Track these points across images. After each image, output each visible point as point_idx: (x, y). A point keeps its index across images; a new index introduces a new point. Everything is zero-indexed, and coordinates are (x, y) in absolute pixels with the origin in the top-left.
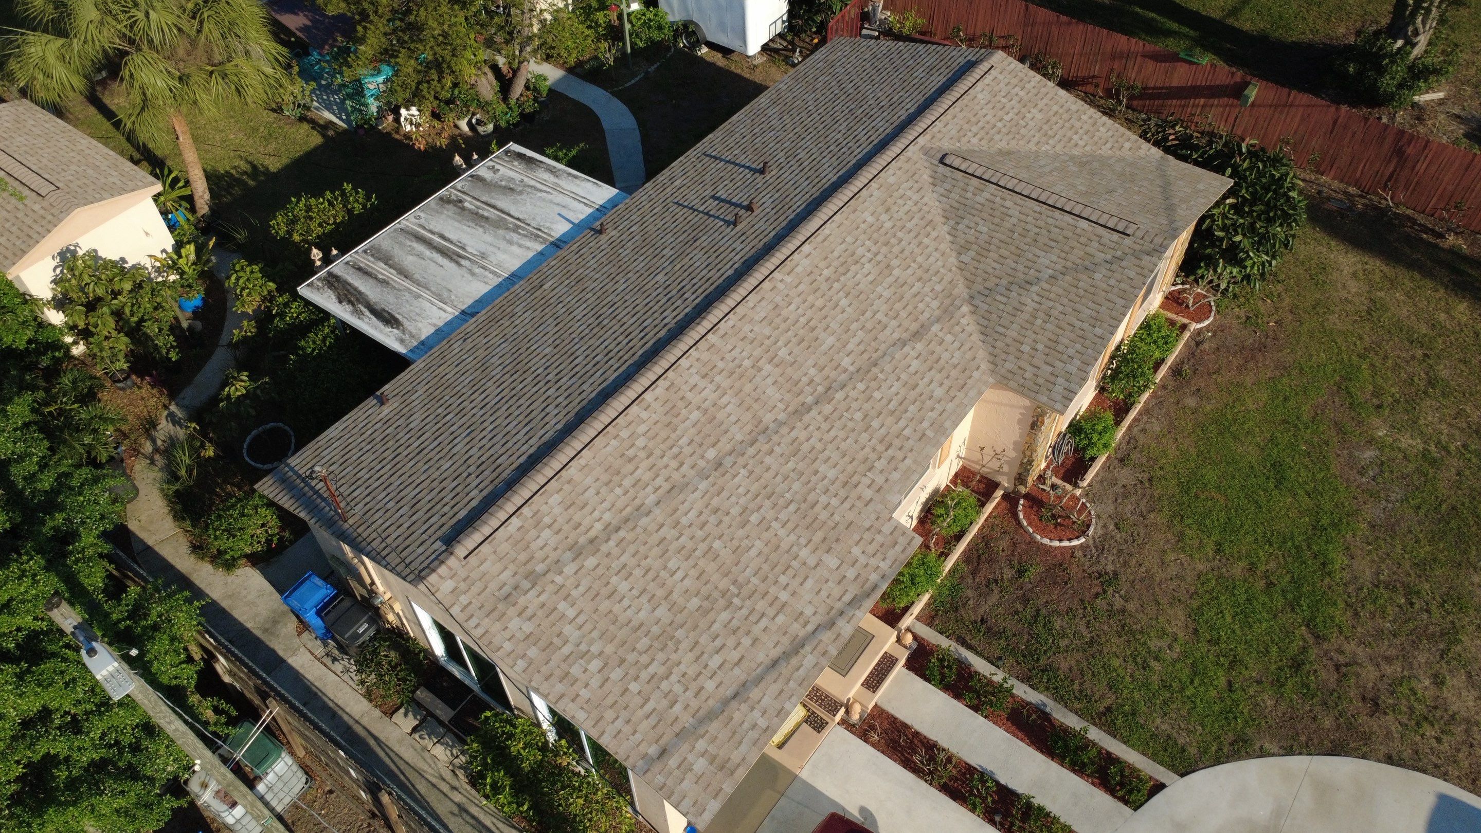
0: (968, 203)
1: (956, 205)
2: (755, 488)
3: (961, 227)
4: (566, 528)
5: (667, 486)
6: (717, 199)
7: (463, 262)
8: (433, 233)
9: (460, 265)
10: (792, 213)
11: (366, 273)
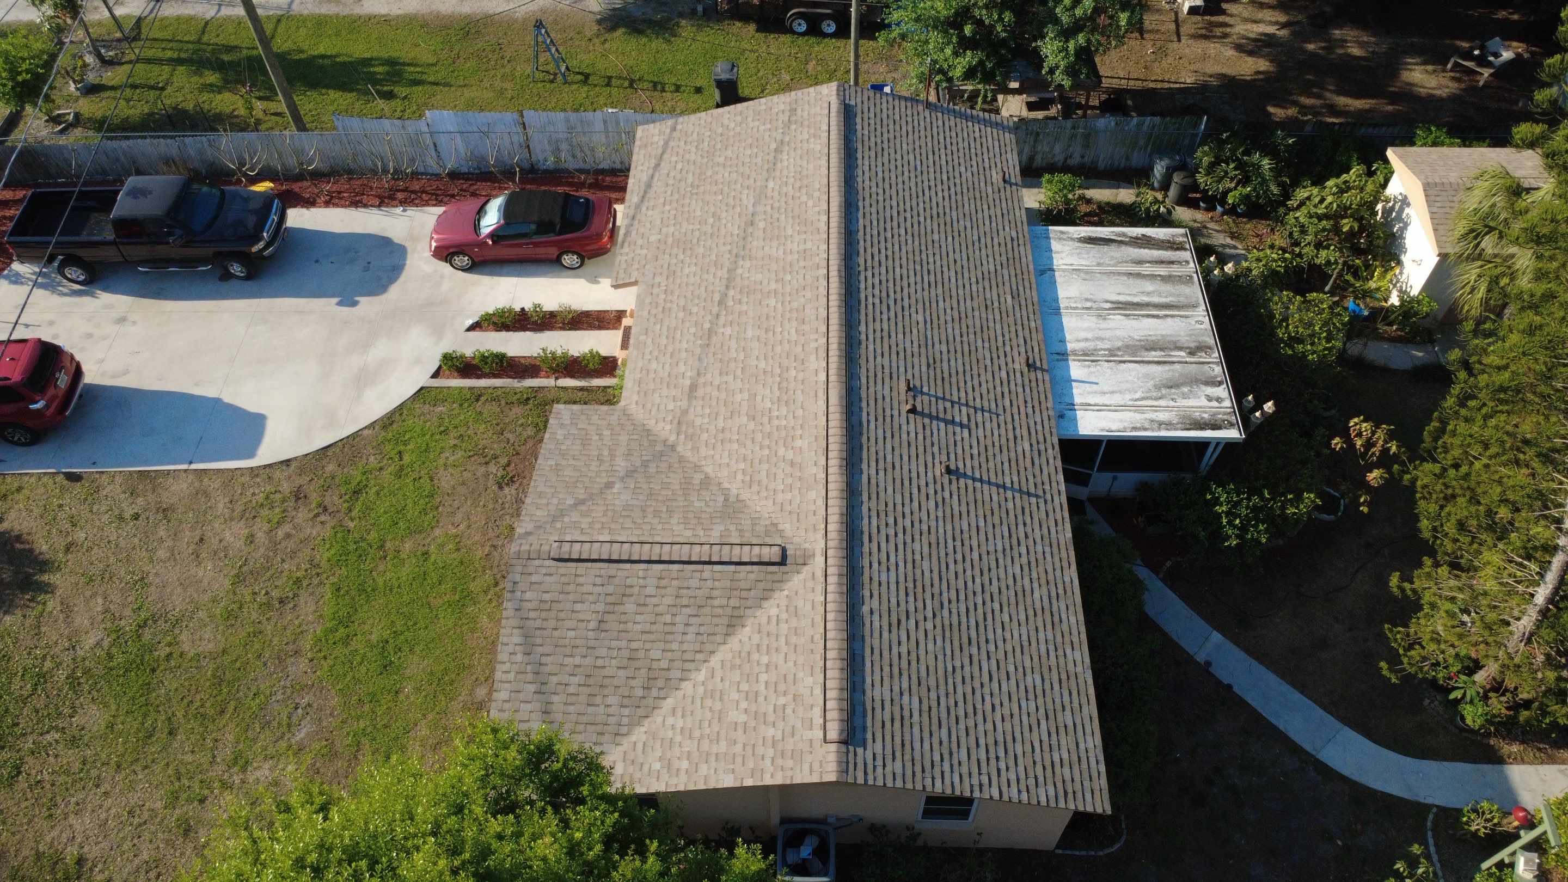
6: (962, 426)
7: (1108, 305)
8: (1166, 316)
9: (1107, 301)
10: (867, 411)
11: (1161, 262)
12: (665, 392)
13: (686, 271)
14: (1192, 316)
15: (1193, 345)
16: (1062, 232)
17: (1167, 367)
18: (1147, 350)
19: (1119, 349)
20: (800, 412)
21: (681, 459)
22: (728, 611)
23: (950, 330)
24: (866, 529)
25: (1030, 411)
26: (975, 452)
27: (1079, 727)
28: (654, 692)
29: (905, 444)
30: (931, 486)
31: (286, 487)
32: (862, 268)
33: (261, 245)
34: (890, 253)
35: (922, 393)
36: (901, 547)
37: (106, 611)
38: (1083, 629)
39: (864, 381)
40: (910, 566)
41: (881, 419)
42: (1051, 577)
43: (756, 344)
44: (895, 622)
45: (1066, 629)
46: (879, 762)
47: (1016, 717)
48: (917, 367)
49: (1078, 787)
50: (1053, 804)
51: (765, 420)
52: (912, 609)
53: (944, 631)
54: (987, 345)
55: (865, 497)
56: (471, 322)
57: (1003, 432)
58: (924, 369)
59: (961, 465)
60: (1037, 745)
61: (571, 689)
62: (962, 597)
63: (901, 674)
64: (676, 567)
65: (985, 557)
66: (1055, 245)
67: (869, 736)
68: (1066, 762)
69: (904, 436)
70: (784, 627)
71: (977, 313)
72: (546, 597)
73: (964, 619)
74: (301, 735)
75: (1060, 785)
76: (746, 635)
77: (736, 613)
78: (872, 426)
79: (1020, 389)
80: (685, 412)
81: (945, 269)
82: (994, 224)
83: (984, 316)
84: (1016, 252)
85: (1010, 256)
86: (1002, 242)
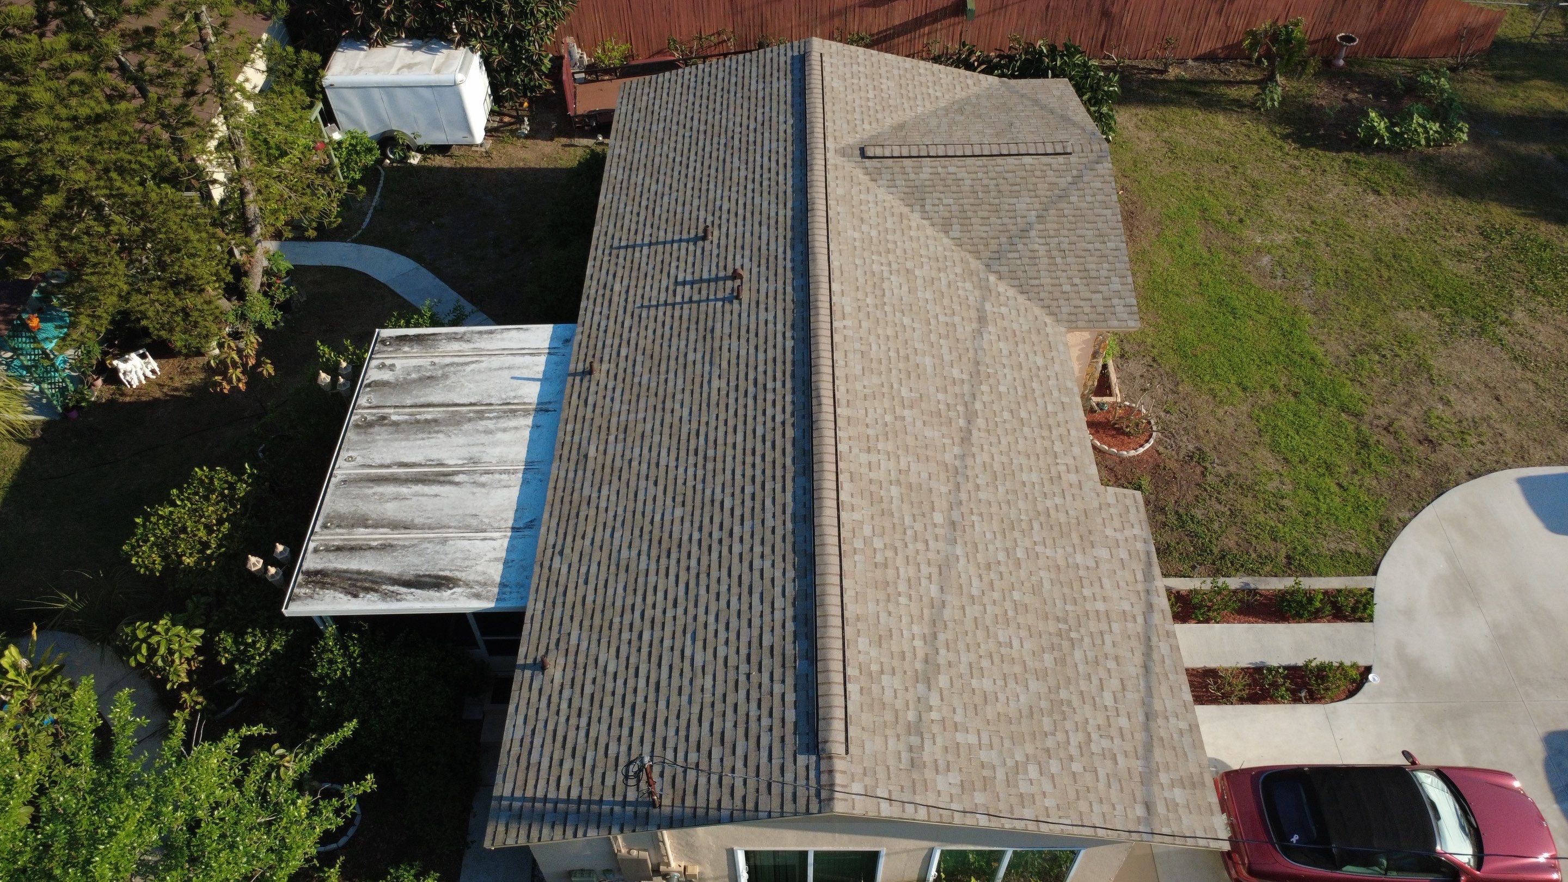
0: (917, 183)
1: (907, 190)
2: (996, 526)
3: (928, 208)
4: (895, 663)
5: (934, 570)
6: (684, 283)
7: (457, 479)
8: (389, 466)
9: (457, 484)
10: (786, 261)
11: (353, 549)
14: (355, 468)
15: (376, 429)
16: (477, 596)
17: (422, 400)
18: (435, 421)
19: (470, 420)
23: (680, 381)
24: (789, 170)
26: (674, 264)
29: (747, 247)
30: (724, 221)
35: (723, 300)
39: (789, 289)
41: (772, 259)
42: (624, 192)
44: (767, 123)
45: (622, 164)
47: (677, 105)
48: (727, 324)
50: (661, 74)
52: (752, 134)
53: (726, 131)
54: (637, 380)
57: (640, 292)
58: (718, 325)
59: (691, 248)
60: (665, 96)
62: (707, 156)
66: (496, 572)
69: (747, 253)
71: (641, 415)
78: (781, 250)
79: (609, 342)
81: (672, 464)
82: (583, 570)
83: (632, 416)
84: (561, 532)
85: (572, 522)
86: (579, 541)
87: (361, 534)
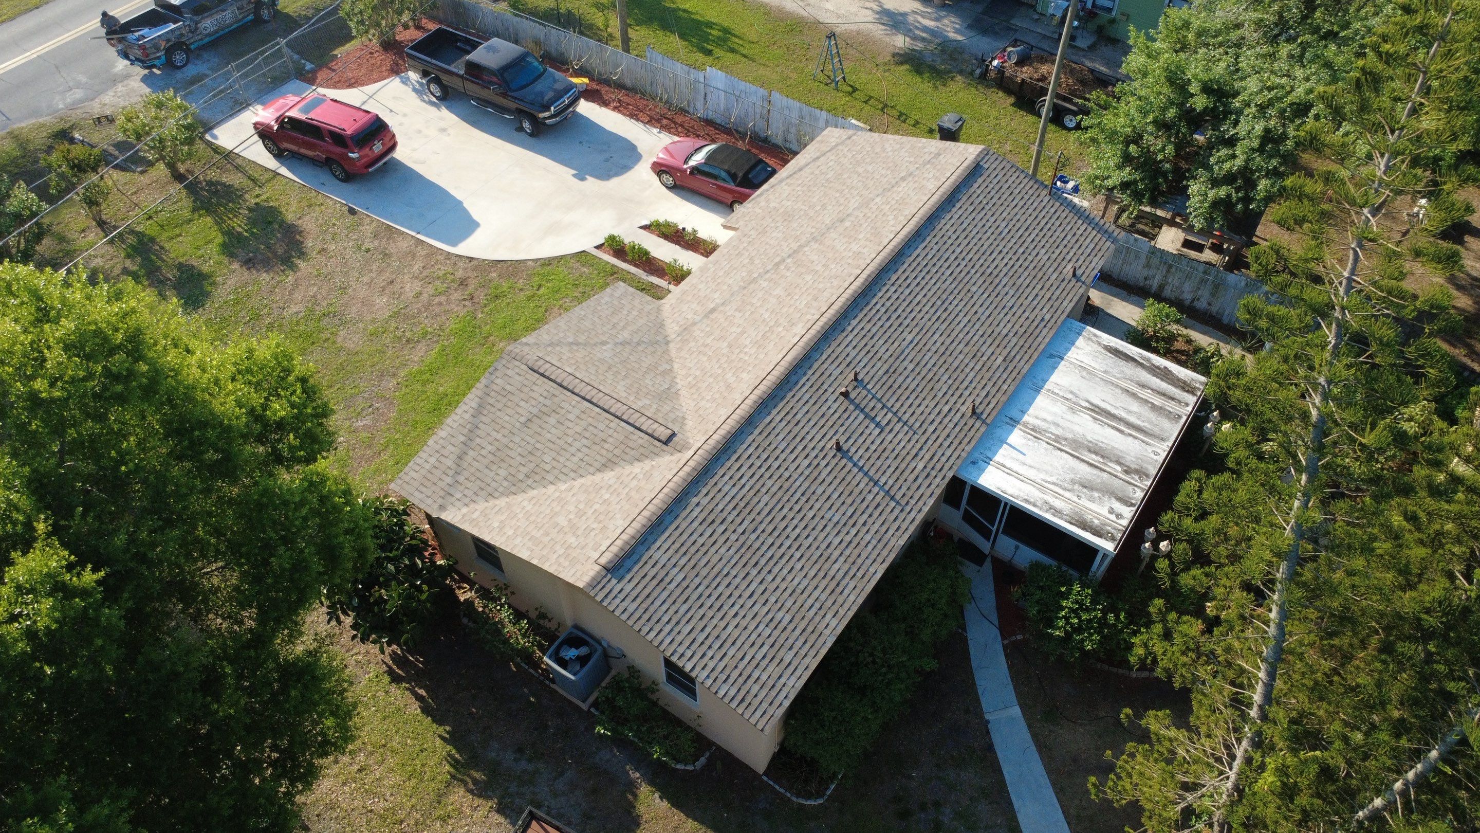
6: (878, 425)
7: (1087, 405)
8: (1130, 435)
9: (1088, 401)
10: (810, 377)
11: (1163, 394)
12: (694, 306)
13: (774, 234)
14: (1154, 445)
15: (1133, 466)
16: (1095, 335)
17: (1095, 471)
18: (1090, 451)
19: (1066, 439)
20: (761, 356)
21: (666, 352)
22: (610, 456)
23: (927, 358)
24: (740, 451)
25: (946, 444)
26: (873, 448)
27: (792, 668)
28: (530, 482)
29: (820, 413)
30: (816, 451)
31: (460, 274)
32: (891, 282)
33: (547, 114)
34: (923, 283)
35: (865, 387)
36: (756, 477)
37: (313, 297)
38: (855, 609)
39: (824, 357)
40: (753, 492)
41: (815, 388)
42: (859, 561)
43: (773, 300)
44: (710, 520)
45: (840, 600)
46: (621, 596)
47: (748, 632)
48: (876, 369)
49: (756, 702)
50: (726, 700)
51: (738, 351)
52: (730, 519)
53: (742, 546)
54: (950, 382)
55: (757, 432)
56: (646, 222)
57: (909, 446)
58: (881, 373)
59: (853, 450)
60: (748, 658)
61: (483, 452)
62: (776, 534)
63: (685, 554)
64: (598, 410)
65: (817, 519)
66: (1080, 342)
67: (628, 577)
68: (761, 682)
69: (824, 409)
70: (635, 482)
71: (961, 357)
72: (508, 388)
73: (764, 548)
74: (360, 424)
75: (742, 693)
76: (609, 476)
77: (614, 459)
78: (804, 389)
79: (951, 425)
80: (694, 324)
81: (962, 314)
82: (1035, 302)
83: (966, 361)
84: (1038, 331)
85: (1030, 331)
86: (1032, 318)
87: (1158, 401)
